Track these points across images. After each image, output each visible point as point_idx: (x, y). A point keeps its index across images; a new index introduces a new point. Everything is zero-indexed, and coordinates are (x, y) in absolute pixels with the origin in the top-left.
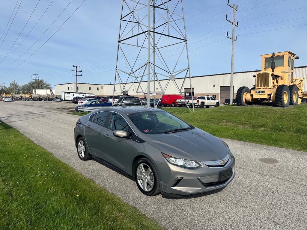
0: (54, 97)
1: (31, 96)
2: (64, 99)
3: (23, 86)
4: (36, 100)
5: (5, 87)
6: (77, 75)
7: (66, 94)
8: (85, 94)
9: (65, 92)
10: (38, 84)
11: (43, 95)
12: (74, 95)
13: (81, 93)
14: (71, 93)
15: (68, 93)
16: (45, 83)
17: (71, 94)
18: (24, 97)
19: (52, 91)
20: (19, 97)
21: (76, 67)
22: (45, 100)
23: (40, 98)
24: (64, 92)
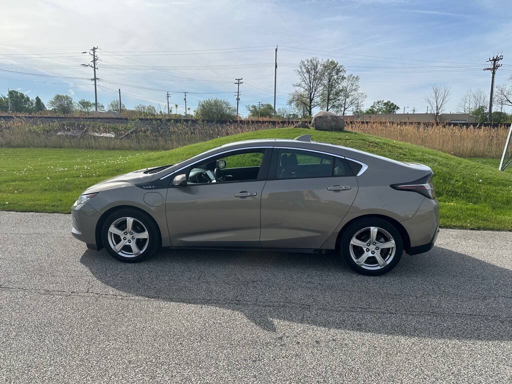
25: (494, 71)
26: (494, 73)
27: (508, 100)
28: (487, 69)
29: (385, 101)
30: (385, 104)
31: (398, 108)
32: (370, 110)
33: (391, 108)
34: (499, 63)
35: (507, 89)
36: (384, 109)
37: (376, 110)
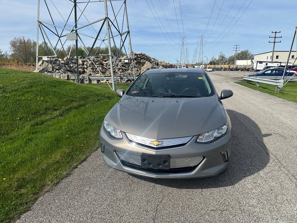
0: (251, 67)
1: (229, 67)
2: (255, 69)
3: (229, 58)
4: (233, 70)
5: (215, 59)
6: (275, 42)
7: (258, 63)
8: (281, 63)
9: (258, 62)
10: (243, 55)
11: (241, 65)
12: (267, 64)
13: (276, 62)
14: (264, 62)
15: (261, 63)
16: (250, 54)
17: (264, 64)
18: (223, 68)
19: (253, 61)
20: (219, 67)
21: (276, 33)
22: (241, 71)
23: (237, 68)
24: (256, 62)
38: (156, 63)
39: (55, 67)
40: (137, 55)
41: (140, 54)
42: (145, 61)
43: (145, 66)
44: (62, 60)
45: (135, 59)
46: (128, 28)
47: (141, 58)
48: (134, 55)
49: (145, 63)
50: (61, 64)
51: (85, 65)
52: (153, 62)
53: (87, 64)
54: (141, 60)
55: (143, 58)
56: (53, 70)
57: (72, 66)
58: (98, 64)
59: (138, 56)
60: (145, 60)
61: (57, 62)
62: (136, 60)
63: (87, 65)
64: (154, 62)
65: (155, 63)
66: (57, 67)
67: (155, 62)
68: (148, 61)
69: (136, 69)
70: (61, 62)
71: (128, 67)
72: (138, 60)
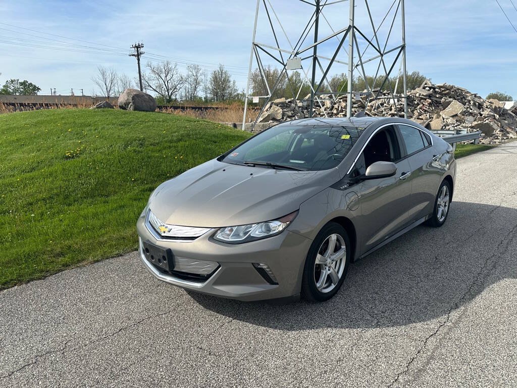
25: (138, 58)
26: (139, 60)
27: (149, 86)
28: (132, 55)
29: (21, 81)
30: (21, 84)
31: (39, 89)
32: (3, 90)
33: (29, 89)
34: (142, 50)
35: (147, 75)
36: (22, 90)
37: (11, 91)
38: (477, 104)
39: (287, 113)
40: (434, 89)
41: (440, 87)
42: (451, 99)
43: (449, 109)
44: (300, 102)
45: (430, 96)
46: (404, 39)
47: (442, 95)
48: (427, 88)
49: (449, 103)
50: (297, 108)
51: (336, 109)
52: (469, 101)
53: (339, 107)
54: (441, 98)
55: (446, 95)
56: (283, 118)
57: (315, 111)
58: (356, 108)
59: (437, 90)
60: (450, 97)
61: (292, 104)
62: (432, 98)
63: (337, 109)
64: (472, 102)
65: (474, 104)
66: (290, 114)
67: (474, 101)
68: (458, 100)
69: (428, 116)
70: (298, 105)
71: (412, 111)
72: (434, 99)
